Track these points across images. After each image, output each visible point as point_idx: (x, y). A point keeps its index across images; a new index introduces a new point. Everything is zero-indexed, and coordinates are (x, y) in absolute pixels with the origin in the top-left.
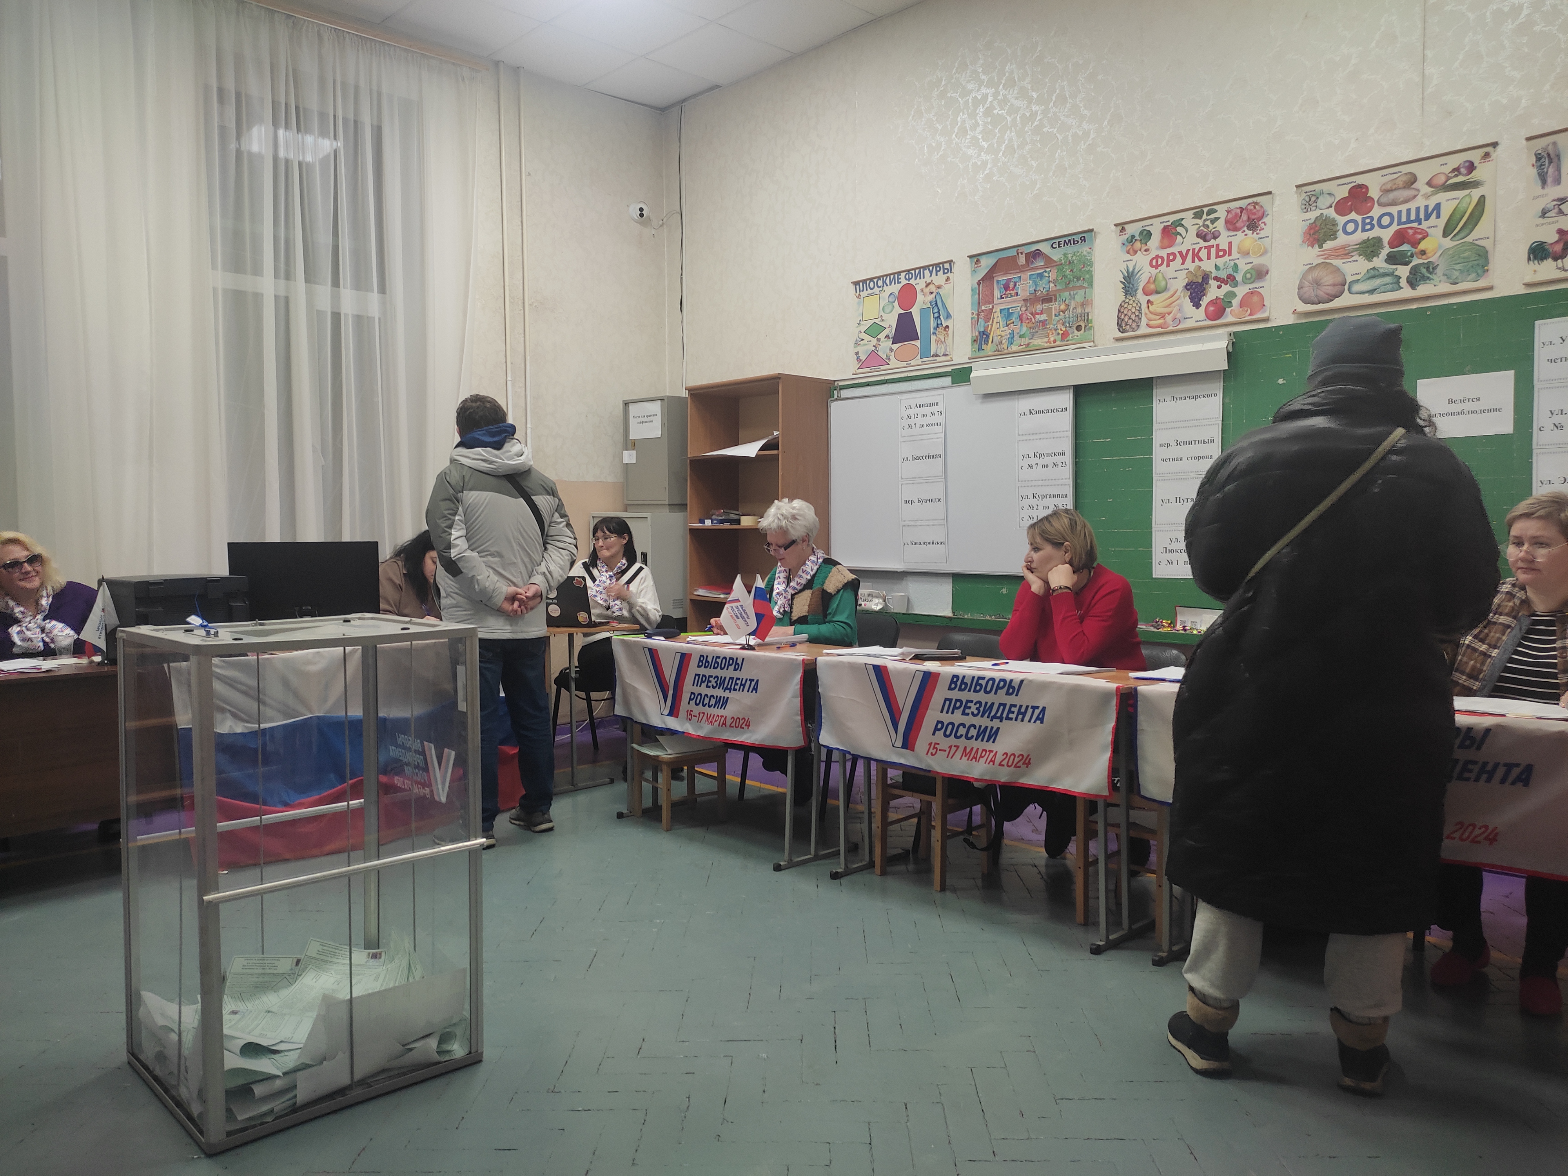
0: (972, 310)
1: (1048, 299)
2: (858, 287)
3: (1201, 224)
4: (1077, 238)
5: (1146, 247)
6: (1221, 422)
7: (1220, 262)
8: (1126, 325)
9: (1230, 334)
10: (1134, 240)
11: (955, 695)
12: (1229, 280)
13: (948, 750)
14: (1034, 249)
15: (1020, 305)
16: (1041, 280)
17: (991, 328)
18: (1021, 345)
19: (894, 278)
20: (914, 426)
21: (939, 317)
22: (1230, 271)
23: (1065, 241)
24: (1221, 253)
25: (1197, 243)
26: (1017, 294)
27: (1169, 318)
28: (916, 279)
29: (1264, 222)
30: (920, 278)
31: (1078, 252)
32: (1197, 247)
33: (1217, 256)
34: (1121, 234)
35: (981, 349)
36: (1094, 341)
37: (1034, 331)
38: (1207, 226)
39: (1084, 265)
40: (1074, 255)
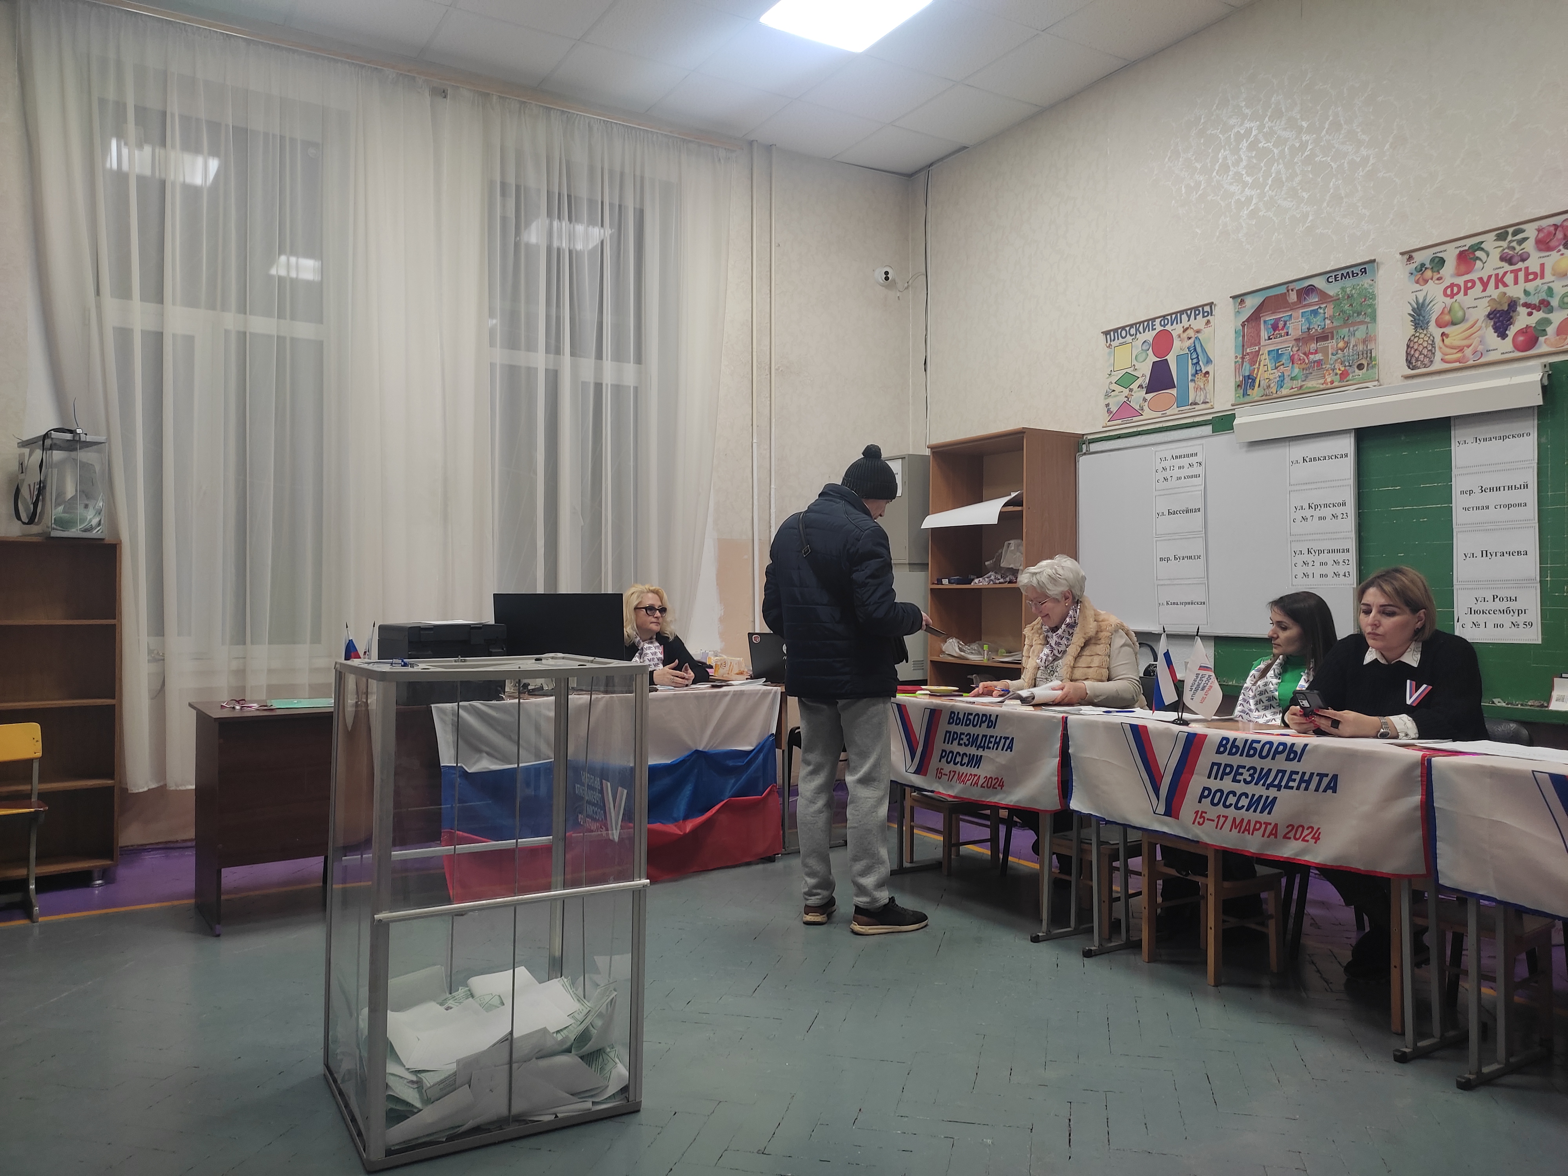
0: (1236, 353)
1: (1324, 337)
2: (1108, 336)
3: (1505, 246)
4: (1356, 270)
5: (1439, 276)
6: (1536, 464)
7: (1530, 286)
8: (1417, 360)
9: (1545, 366)
11: (1224, 759)
12: (1542, 306)
13: (1216, 820)
14: (1306, 285)
15: (1291, 345)
16: (1315, 318)
17: (1258, 372)
18: (1293, 388)
19: (1148, 324)
20: (1170, 479)
21: (1198, 363)
22: (1543, 296)
23: (1342, 274)
24: (1531, 276)
25: (1500, 268)
26: (1287, 334)
27: (1468, 352)
28: (1172, 325)
30: (1177, 323)
31: (1358, 285)
32: (1501, 272)
33: (1527, 280)
34: (1408, 263)
35: (1245, 394)
36: (1378, 380)
37: (1307, 372)
38: (1514, 248)
39: (1365, 299)
40: (1354, 288)
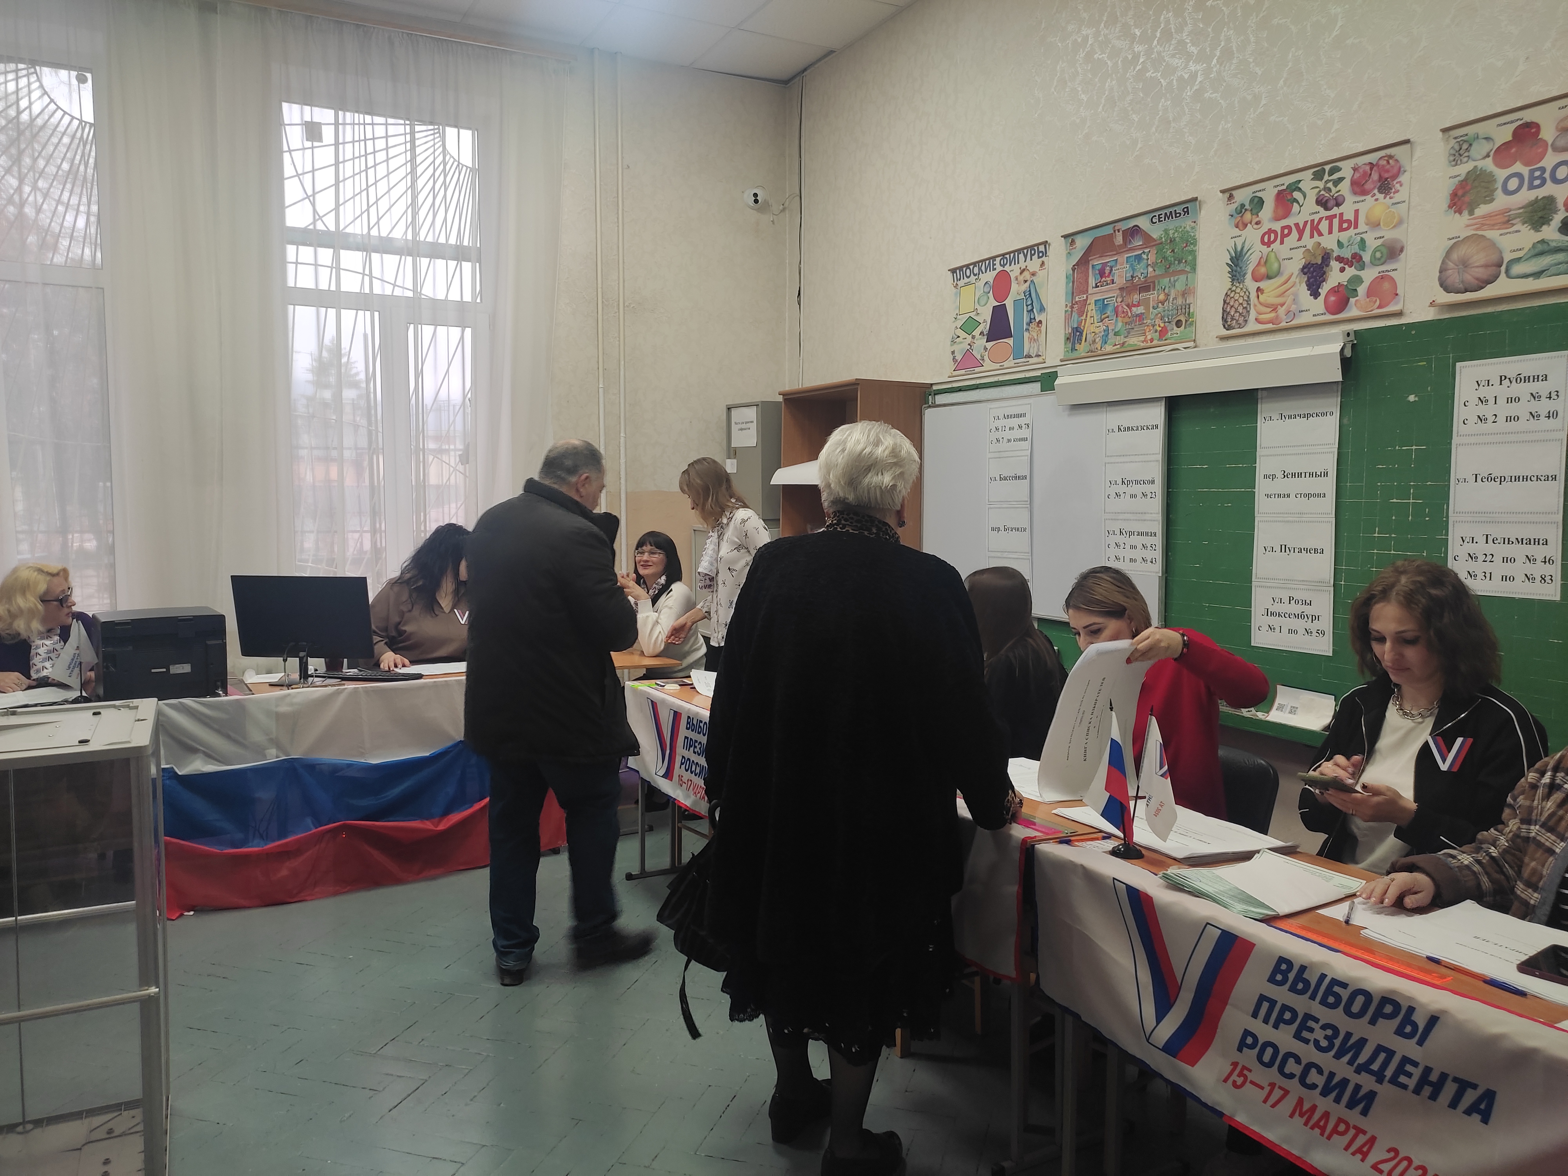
0: (1066, 301)
1: (1145, 288)
2: (955, 274)
3: (1322, 187)
4: (1179, 209)
5: (1257, 219)
6: (1337, 449)
7: (1344, 236)
8: (1232, 319)
9: (1348, 334)
10: (1243, 211)
12: (1354, 260)
14: (1132, 226)
15: (1116, 295)
16: (1139, 264)
17: (1085, 324)
18: (1116, 345)
19: (990, 262)
20: (1001, 440)
21: (1032, 310)
22: (1356, 249)
23: (1166, 214)
24: (1346, 225)
25: (1316, 213)
26: (1113, 282)
27: (1282, 311)
28: (1010, 265)
29: (1400, 182)
30: (1015, 263)
31: (1181, 227)
32: (1316, 218)
33: (1341, 229)
34: (1229, 202)
35: (1073, 349)
36: (1194, 341)
37: (1130, 327)
38: (1330, 190)
39: (1187, 244)
40: (1176, 231)
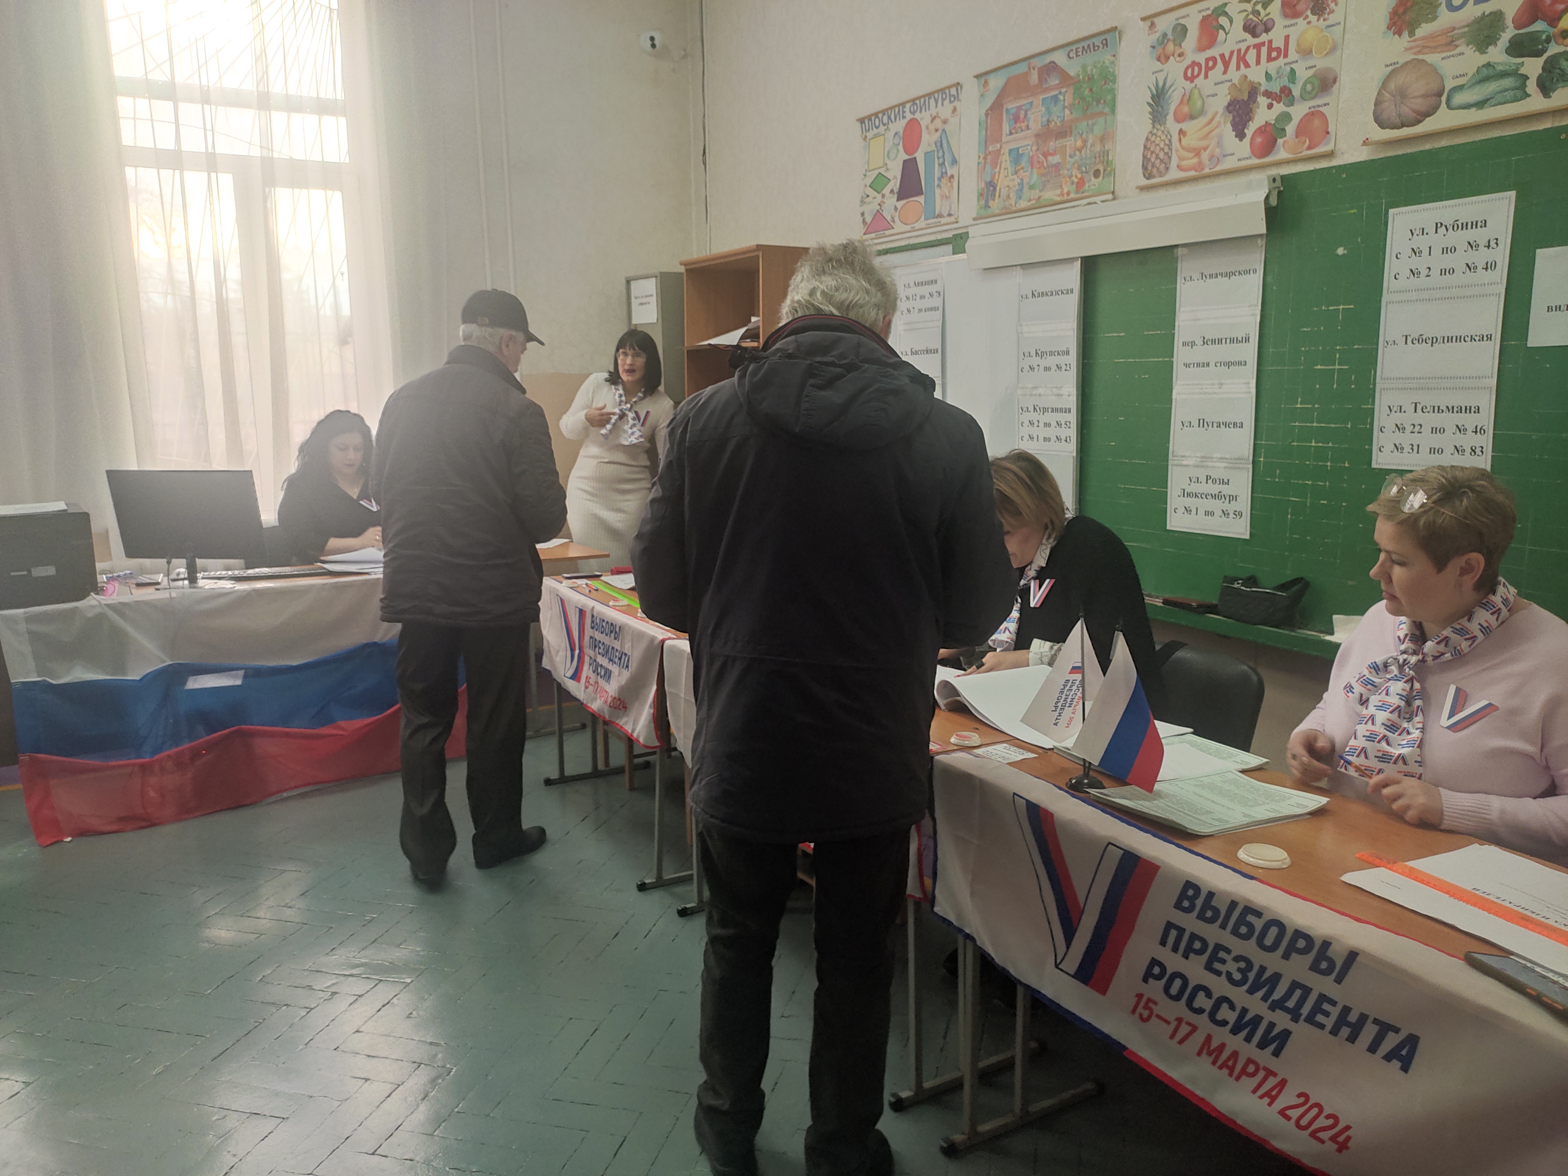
0: (979, 152)
1: (1062, 133)
2: (864, 125)
3: (1250, 10)
4: (1097, 41)
5: (1181, 50)
6: (1260, 310)
7: (1272, 67)
8: (1153, 166)
9: (1274, 180)
10: (1166, 41)
12: (1283, 95)
14: (1048, 62)
15: (1031, 143)
16: (1055, 106)
17: (999, 177)
18: (1031, 200)
19: (899, 109)
20: (912, 310)
21: (943, 163)
22: (1285, 81)
23: (1083, 47)
24: (1276, 53)
25: (1243, 41)
26: (1028, 128)
27: (1205, 156)
28: (920, 112)
29: (1335, 1)
30: (925, 110)
31: (1099, 62)
32: (1243, 47)
33: (1270, 59)
34: (1151, 31)
35: (987, 206)
36: (1113, 193)
37: (1046, 179)
38: (1258, 13)
39: (1105, 82)
40: (1095, 67)
